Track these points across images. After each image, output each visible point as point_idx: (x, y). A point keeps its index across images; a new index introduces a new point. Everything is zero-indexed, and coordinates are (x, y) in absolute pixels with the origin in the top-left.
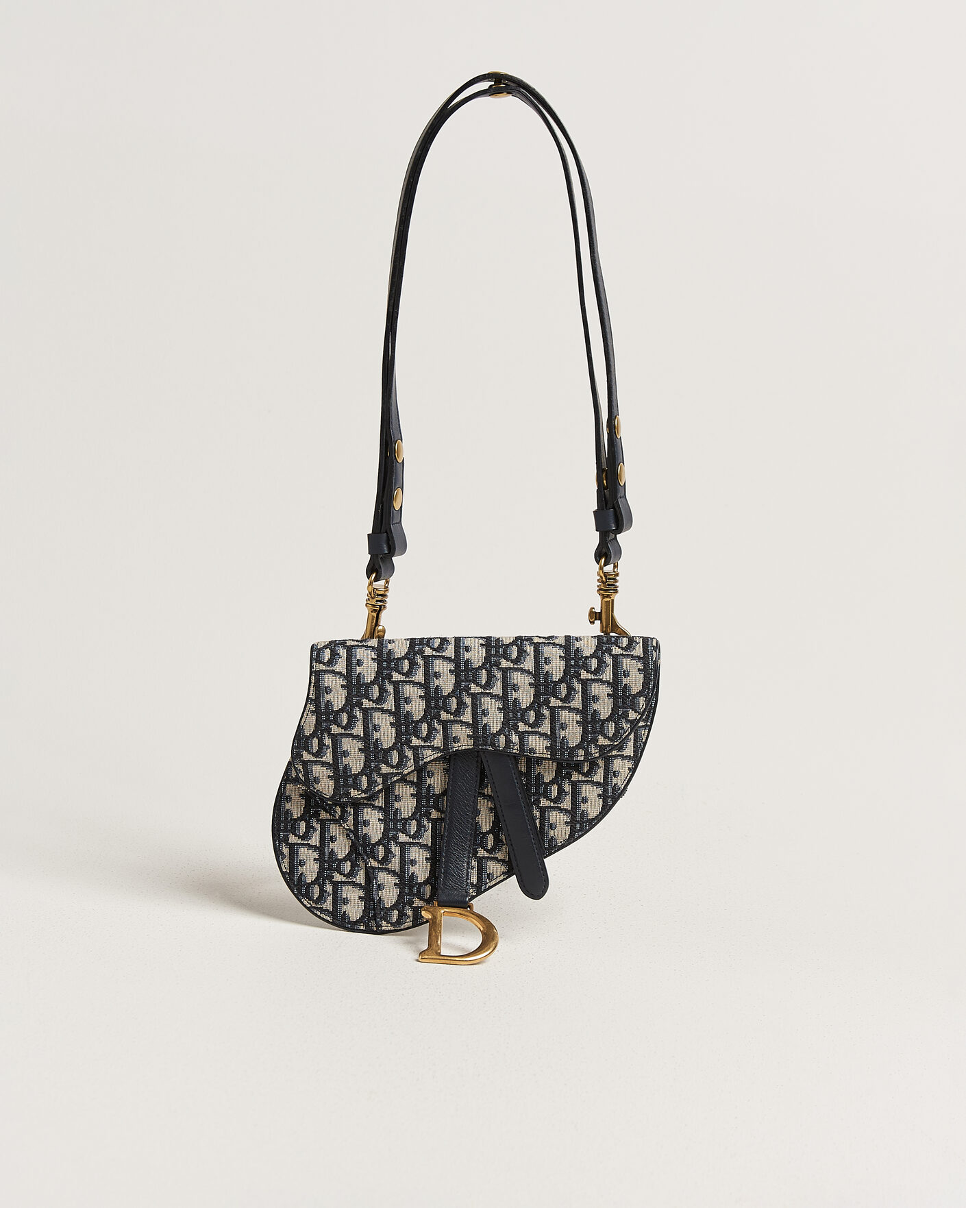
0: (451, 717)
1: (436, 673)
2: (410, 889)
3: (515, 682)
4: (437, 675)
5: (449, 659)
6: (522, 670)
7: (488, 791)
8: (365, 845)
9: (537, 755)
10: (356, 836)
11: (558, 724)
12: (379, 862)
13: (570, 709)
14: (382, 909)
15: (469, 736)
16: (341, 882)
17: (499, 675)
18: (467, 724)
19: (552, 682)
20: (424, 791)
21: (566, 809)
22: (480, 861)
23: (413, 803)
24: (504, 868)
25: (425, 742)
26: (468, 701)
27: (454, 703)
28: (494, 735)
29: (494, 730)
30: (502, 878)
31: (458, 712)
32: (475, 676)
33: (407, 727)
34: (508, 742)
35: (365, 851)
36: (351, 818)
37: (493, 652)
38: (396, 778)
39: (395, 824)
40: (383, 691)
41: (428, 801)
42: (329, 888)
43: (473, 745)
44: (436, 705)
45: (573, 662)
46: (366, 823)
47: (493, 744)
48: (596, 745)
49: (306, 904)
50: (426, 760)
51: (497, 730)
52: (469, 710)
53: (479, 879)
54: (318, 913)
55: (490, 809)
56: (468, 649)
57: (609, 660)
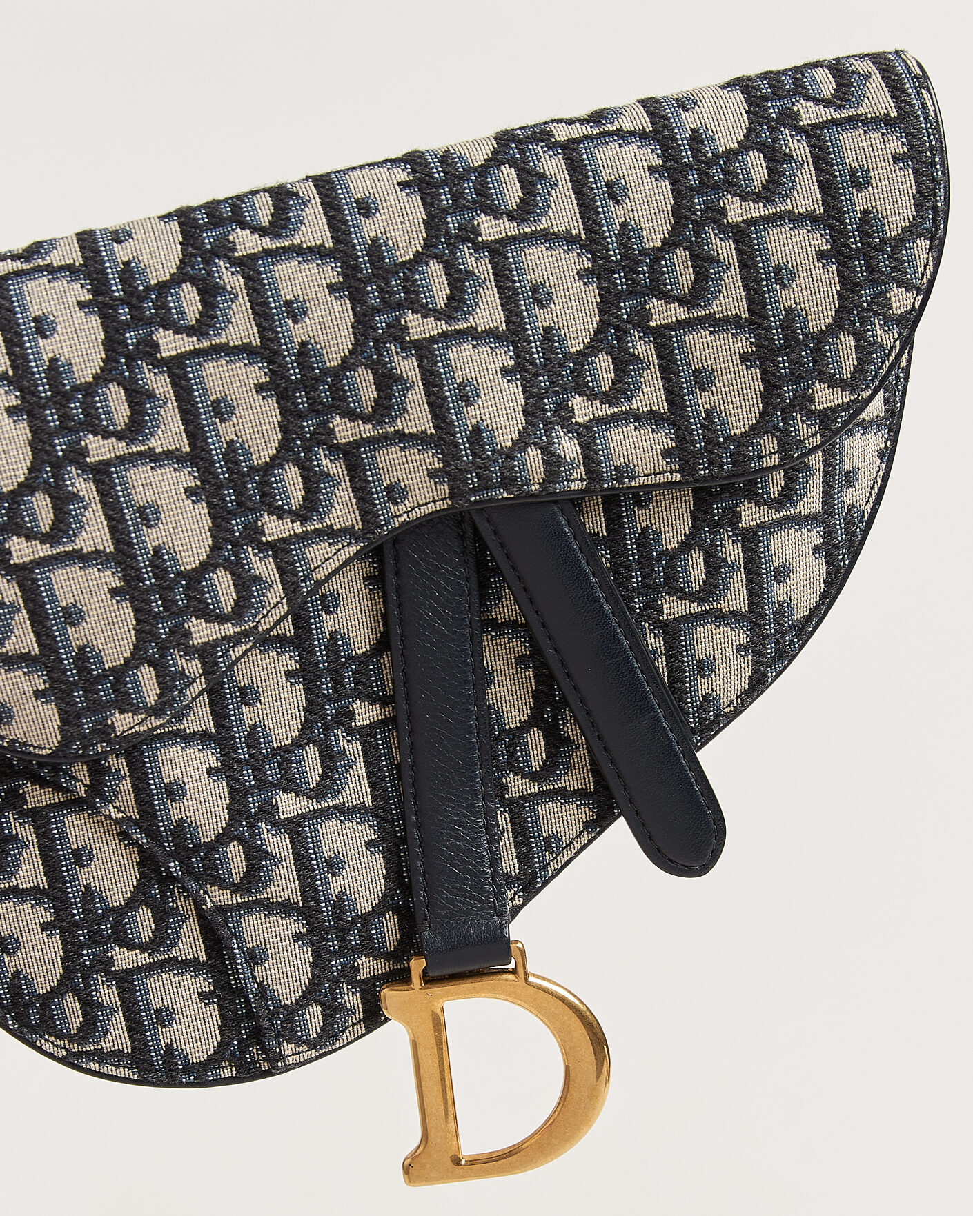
0: (367, 430)
1: (288, 304)
2: (342, 939)
3: (538, 276)
4: (295, 311)
5: (318, 252)
6: (549, 237)
7: (507, 610)
8: (182, 853)
9: (641, 481)
10: (154, 835)
11: (685, 375)
12: (236, 888)
13: (716, 324)
14: (273, 1014)
15: (433, 474)
16: (139, 969)
17: (483, 268)
18: (420, 440)
19: (644, 252)
20: (321, 656)
21: (735, 614)
22: (517, 808)
23: (295, 697)
24: (586, 813)
25: (304, 520)
26: (408, 367)
27: (365, 386)
28: (509, 455)
29: (506, 438)
30: (585, 839)
31: (384, 409)
32: (410, 288)
33: (240, 491)
34: (553, 463)
35: (188, 869)
36: (126, 785)
37: (446, 200)
38: (239, 650)
39: (259, 772)
40: (138, 397)
41: (337, 681)
42: (107, 994)
43: (451, 496)
44: (313, 401)
45: (693, 178)
46: (175, 791)
47: (508, 481)
48: (809, 414)
49: (52, 1050)
50: (320, 575)
51: (515, 436)
52: (417, 398)
53: (524, 857)
54: (95, 1066)
55: (521, 660)
56: (366, 208)
57: (798, 147)
